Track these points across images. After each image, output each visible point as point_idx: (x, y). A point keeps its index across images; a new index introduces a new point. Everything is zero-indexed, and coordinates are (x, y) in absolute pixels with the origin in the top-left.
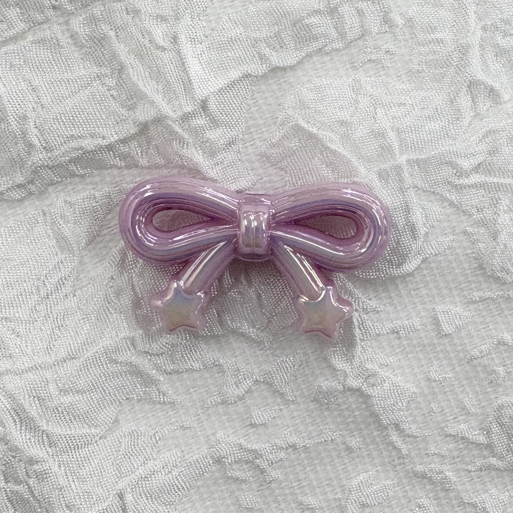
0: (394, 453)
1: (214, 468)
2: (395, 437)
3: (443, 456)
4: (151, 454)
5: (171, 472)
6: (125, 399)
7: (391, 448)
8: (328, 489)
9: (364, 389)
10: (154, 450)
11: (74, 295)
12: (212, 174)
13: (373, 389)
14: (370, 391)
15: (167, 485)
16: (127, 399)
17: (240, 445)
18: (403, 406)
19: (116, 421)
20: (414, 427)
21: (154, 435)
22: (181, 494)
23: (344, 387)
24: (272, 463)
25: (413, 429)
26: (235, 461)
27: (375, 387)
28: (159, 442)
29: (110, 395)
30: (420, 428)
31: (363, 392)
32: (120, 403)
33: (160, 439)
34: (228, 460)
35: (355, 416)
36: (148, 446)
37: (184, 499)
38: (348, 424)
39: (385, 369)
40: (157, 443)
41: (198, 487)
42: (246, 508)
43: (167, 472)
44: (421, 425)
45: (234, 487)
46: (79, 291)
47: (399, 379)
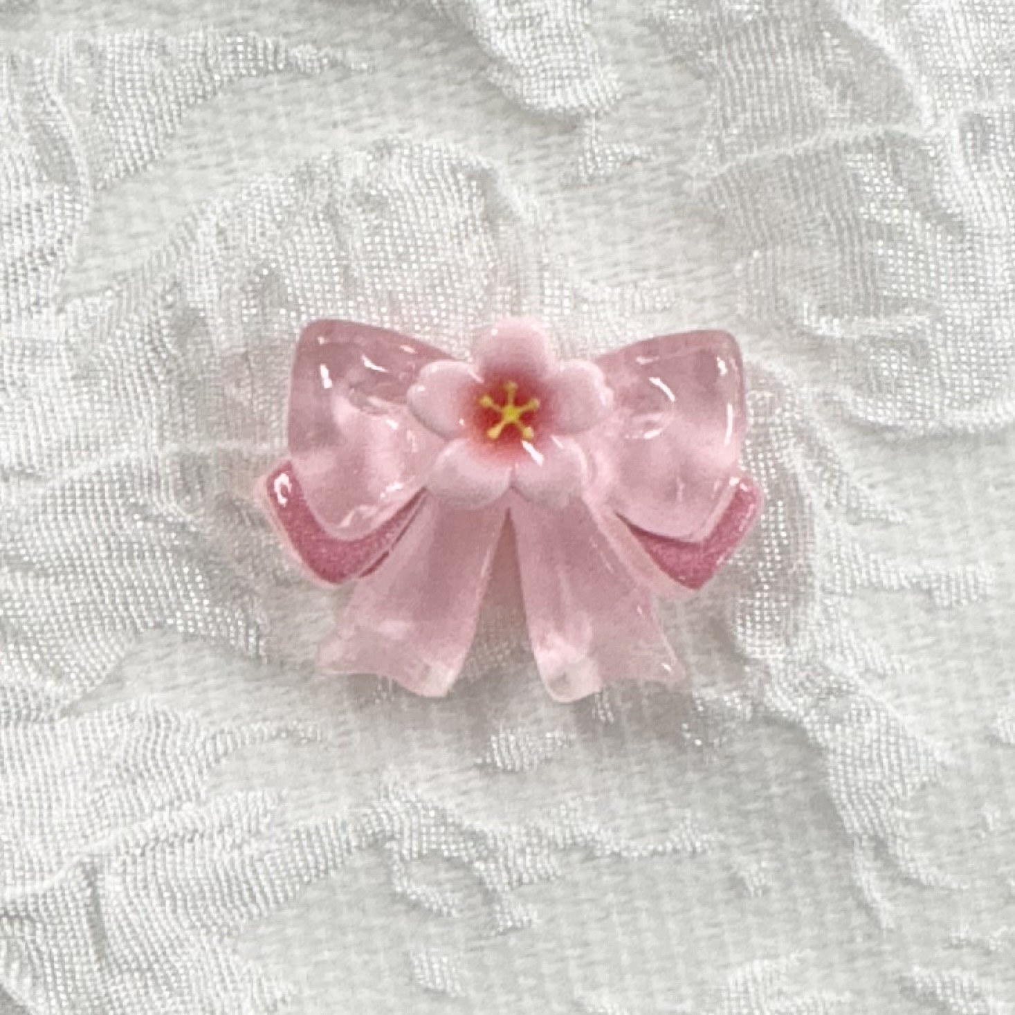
0: (858, 919)
1: (358, 861)
2: (867, 877)
3: (988, 953)
4: (195, 786)
5: (240, 847)
6: (151, 624)
7: (850, 902)
8: (658, 984)
9: (809, 727)
10: (206, 778)
11: (60, 310)
12: (501, 44)
13: (833, 730)
14: (824, 736)
15: (223, 878)
16: (158, 626)
17: (442, 816)
18: (905, 793)
19: (116, 679)
20: (923, 857)
21: (214, 738)
22: (255, 911)
23: (755, 710)
24: (520, 881)
25: (919, 863)
26: (420, 855)
27: (838, 727)
28: (224, 761)
29: (113, 602)
30: (940, 867)
31: (804, 731)
32: (136, 631)
33: (226, 753)
34: (401, 846)
35: (769, 798)
36: (189, 763)
37: (262, 930)
38: (746, 815)
39: (878, 685)
40: (217, 760)
41: (308, 906)
42: (427, 990)
43: (228, 845)
44: (946, 859)
45: (403, 923)
46: (78, 302)
47: (908, 720)
